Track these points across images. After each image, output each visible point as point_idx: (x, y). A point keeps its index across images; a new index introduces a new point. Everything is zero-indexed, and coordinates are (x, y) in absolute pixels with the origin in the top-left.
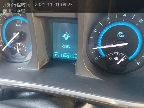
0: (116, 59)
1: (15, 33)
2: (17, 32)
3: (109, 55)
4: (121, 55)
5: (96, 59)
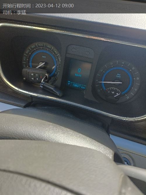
0: (113, 93)
1: (41, 63)
2: (43, 63)
3: (108, 89)
4: (117, 90)
5: (99, 91)
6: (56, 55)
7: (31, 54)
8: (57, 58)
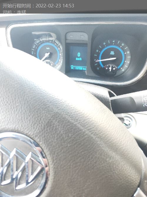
0: (110, 68)
1: (46, 54)
3: (106, 67)
4: (113, 65)
5: (98, 69)
6: (58, 45)
7: (38, 48)
8: (59, 47)
